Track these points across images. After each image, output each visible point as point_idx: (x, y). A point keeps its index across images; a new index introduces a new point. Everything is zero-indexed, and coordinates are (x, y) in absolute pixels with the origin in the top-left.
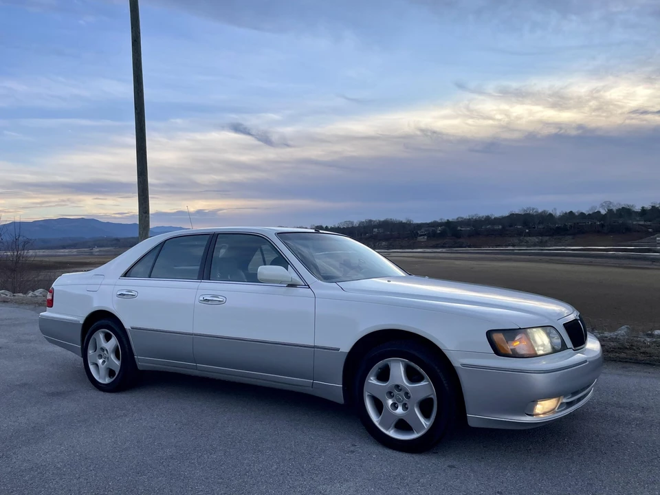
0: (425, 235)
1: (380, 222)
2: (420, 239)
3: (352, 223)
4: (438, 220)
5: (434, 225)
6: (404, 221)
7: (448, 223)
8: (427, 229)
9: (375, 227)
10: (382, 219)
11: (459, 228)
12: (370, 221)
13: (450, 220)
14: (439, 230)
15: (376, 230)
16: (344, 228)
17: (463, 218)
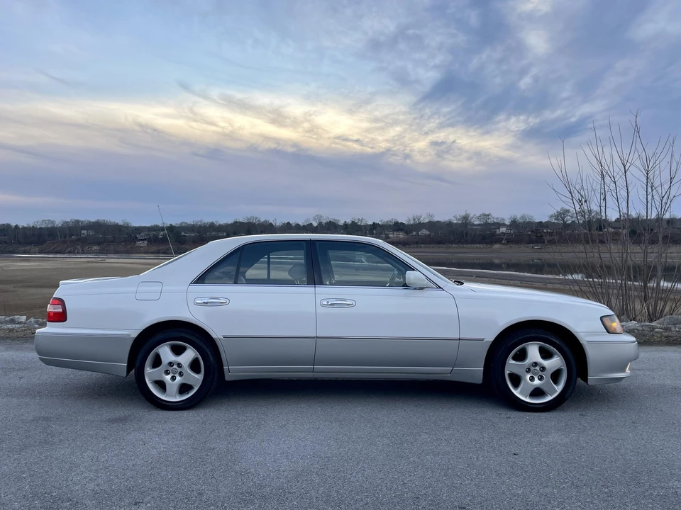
0: (145, 239)
1: (90, 222)
2: (140, 243)
3: (53, 222)
4: (160, 224)
5: (155, 229)
6: (120, 223)
7: (171, 228)
8: (147, 233)
9: (83, 228)
10: (93, 219)
11: (183, 234)
12: (77, 221)
13: (174, 224)
14: (161, 234)
15: (85, 232)
16: (41, 228)
17: (187, 223)
